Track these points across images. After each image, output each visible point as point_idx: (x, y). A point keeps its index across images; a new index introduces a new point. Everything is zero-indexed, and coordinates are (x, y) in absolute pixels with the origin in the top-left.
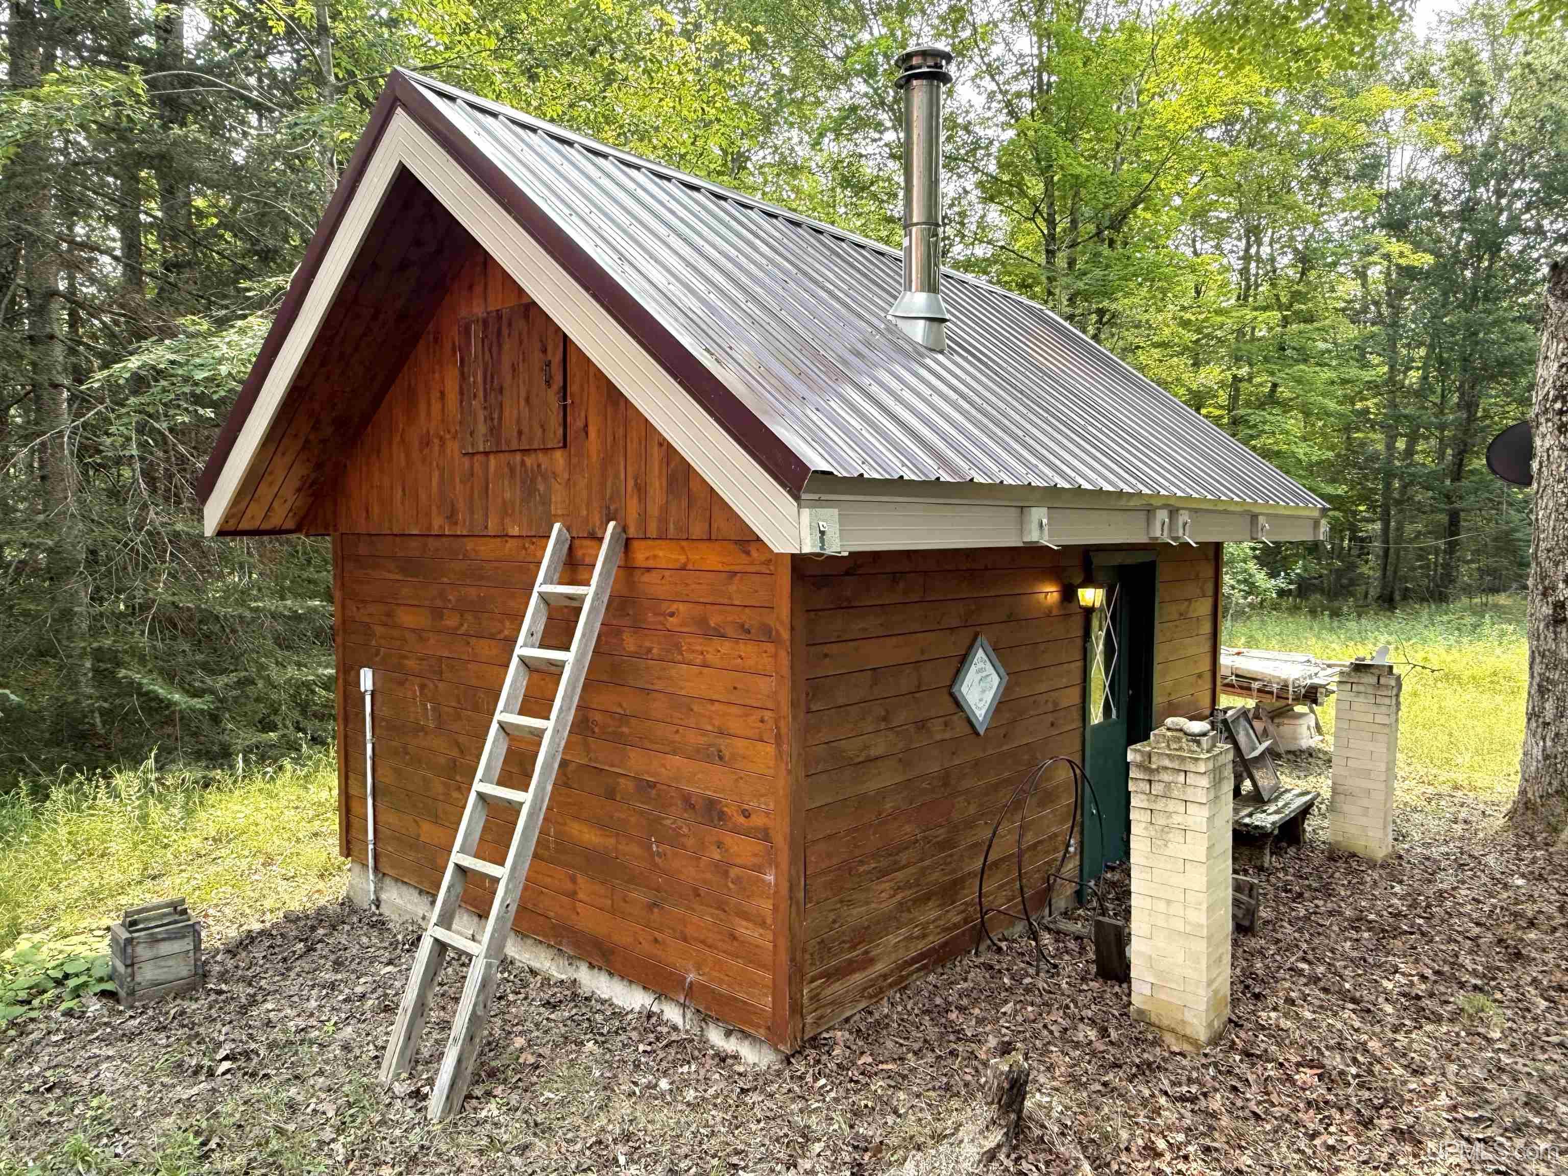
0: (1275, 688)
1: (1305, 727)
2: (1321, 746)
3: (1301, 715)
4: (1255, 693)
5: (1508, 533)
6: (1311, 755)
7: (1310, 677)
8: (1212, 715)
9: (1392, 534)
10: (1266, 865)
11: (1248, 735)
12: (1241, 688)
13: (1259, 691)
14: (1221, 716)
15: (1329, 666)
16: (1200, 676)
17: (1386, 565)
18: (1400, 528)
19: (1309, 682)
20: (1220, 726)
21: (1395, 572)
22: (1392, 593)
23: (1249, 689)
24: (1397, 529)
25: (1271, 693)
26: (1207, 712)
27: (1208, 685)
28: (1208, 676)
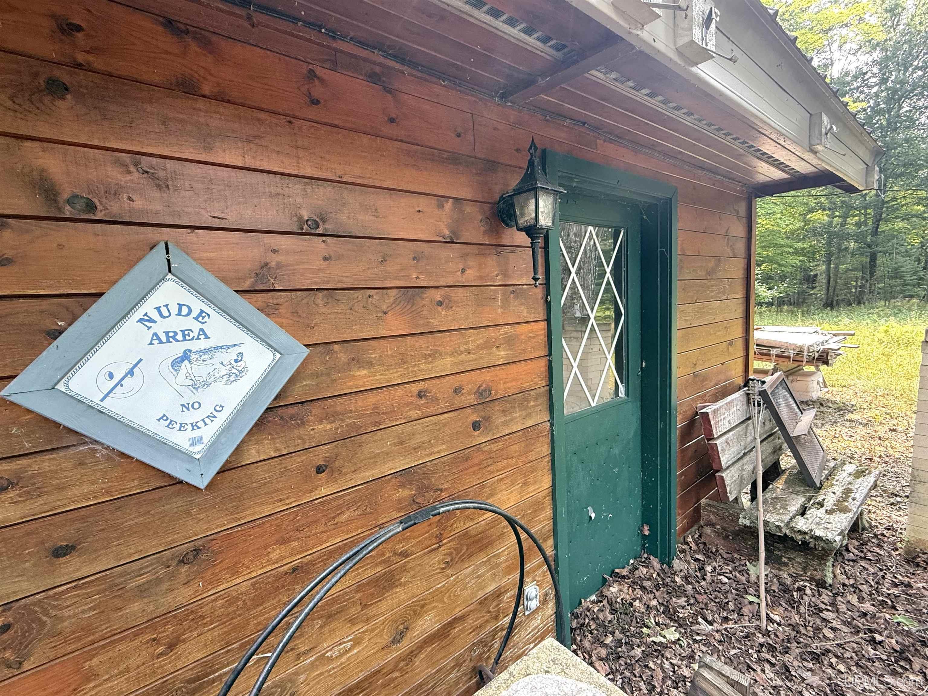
0: (792, 353)
1: (815, 382)
2: (828, 396)
3: (811, 374)
4: (774, 358)
5: (896, 269)
6: (822, 405)
7: (822, 343)
8: (746, 384)
9: (832, 271)
10: (829, 581)
11: (788, 404)
12: (761, 354)
13: (777, 356)
14: (757, 387)
15: (835, 335)
16: (731, 343)
17: (828, 287)
18: (837, 267)
19: (821, 348)
20: (757, 398)
21: (834, 290)
22: (832, 302)
23: (769, 355)
24: (836, 268)
25: (789, 357)
26: (740, 381)
27: (741, 353)
28: (740, 344)
